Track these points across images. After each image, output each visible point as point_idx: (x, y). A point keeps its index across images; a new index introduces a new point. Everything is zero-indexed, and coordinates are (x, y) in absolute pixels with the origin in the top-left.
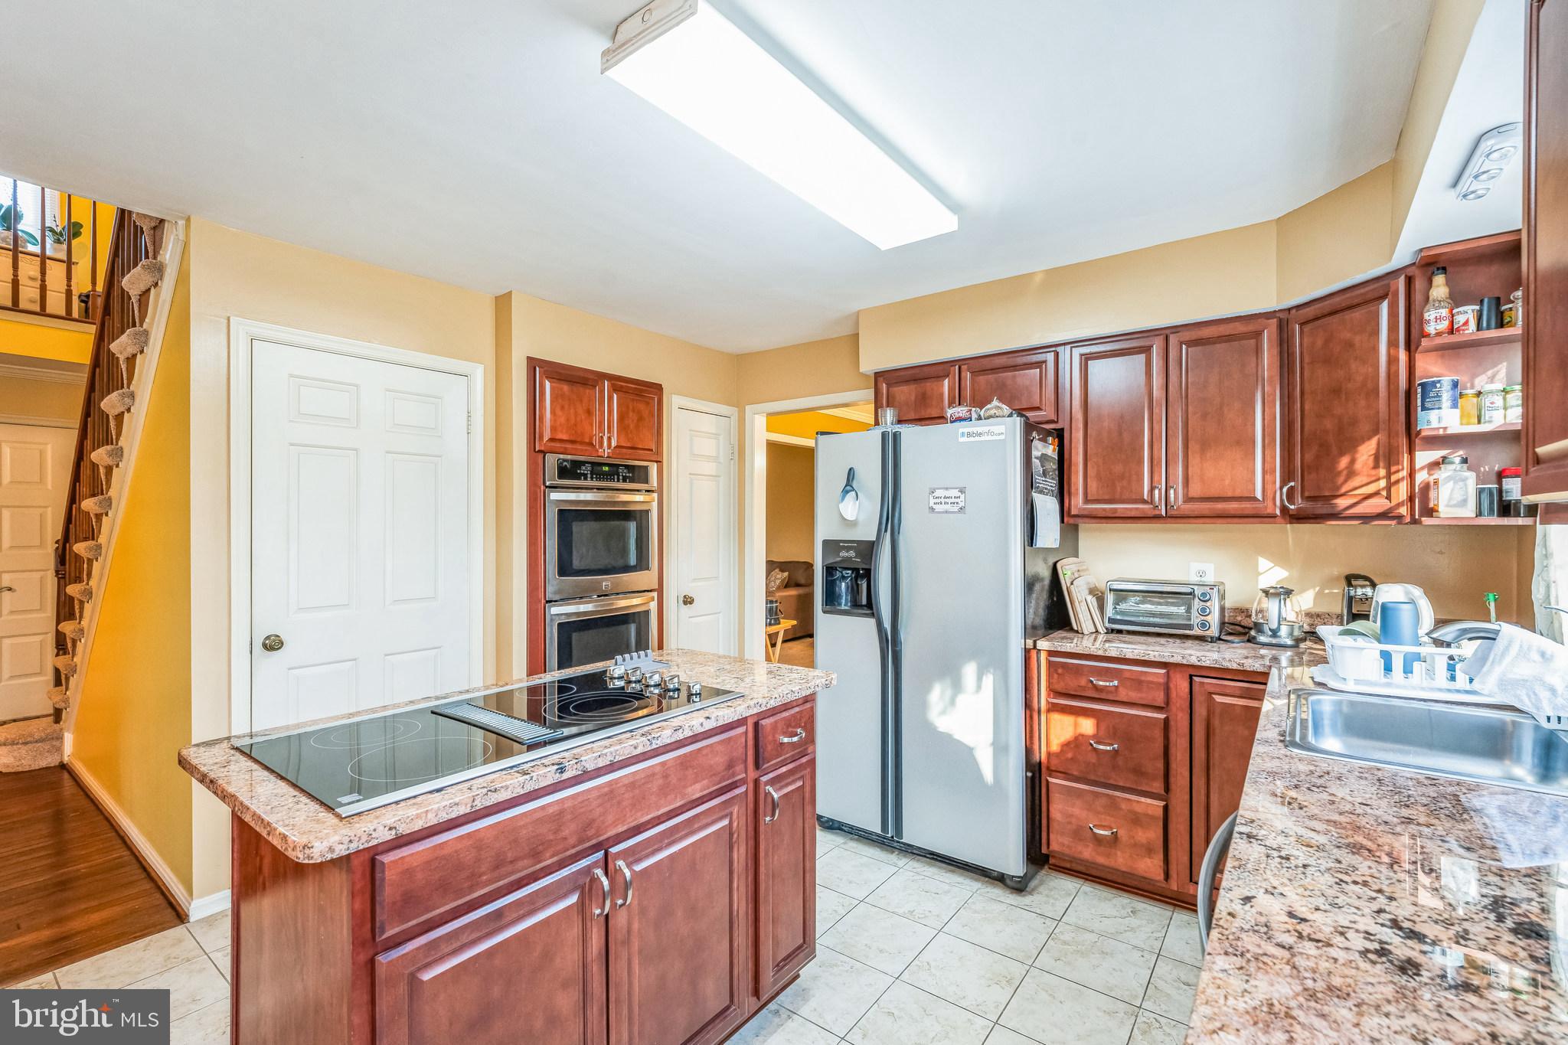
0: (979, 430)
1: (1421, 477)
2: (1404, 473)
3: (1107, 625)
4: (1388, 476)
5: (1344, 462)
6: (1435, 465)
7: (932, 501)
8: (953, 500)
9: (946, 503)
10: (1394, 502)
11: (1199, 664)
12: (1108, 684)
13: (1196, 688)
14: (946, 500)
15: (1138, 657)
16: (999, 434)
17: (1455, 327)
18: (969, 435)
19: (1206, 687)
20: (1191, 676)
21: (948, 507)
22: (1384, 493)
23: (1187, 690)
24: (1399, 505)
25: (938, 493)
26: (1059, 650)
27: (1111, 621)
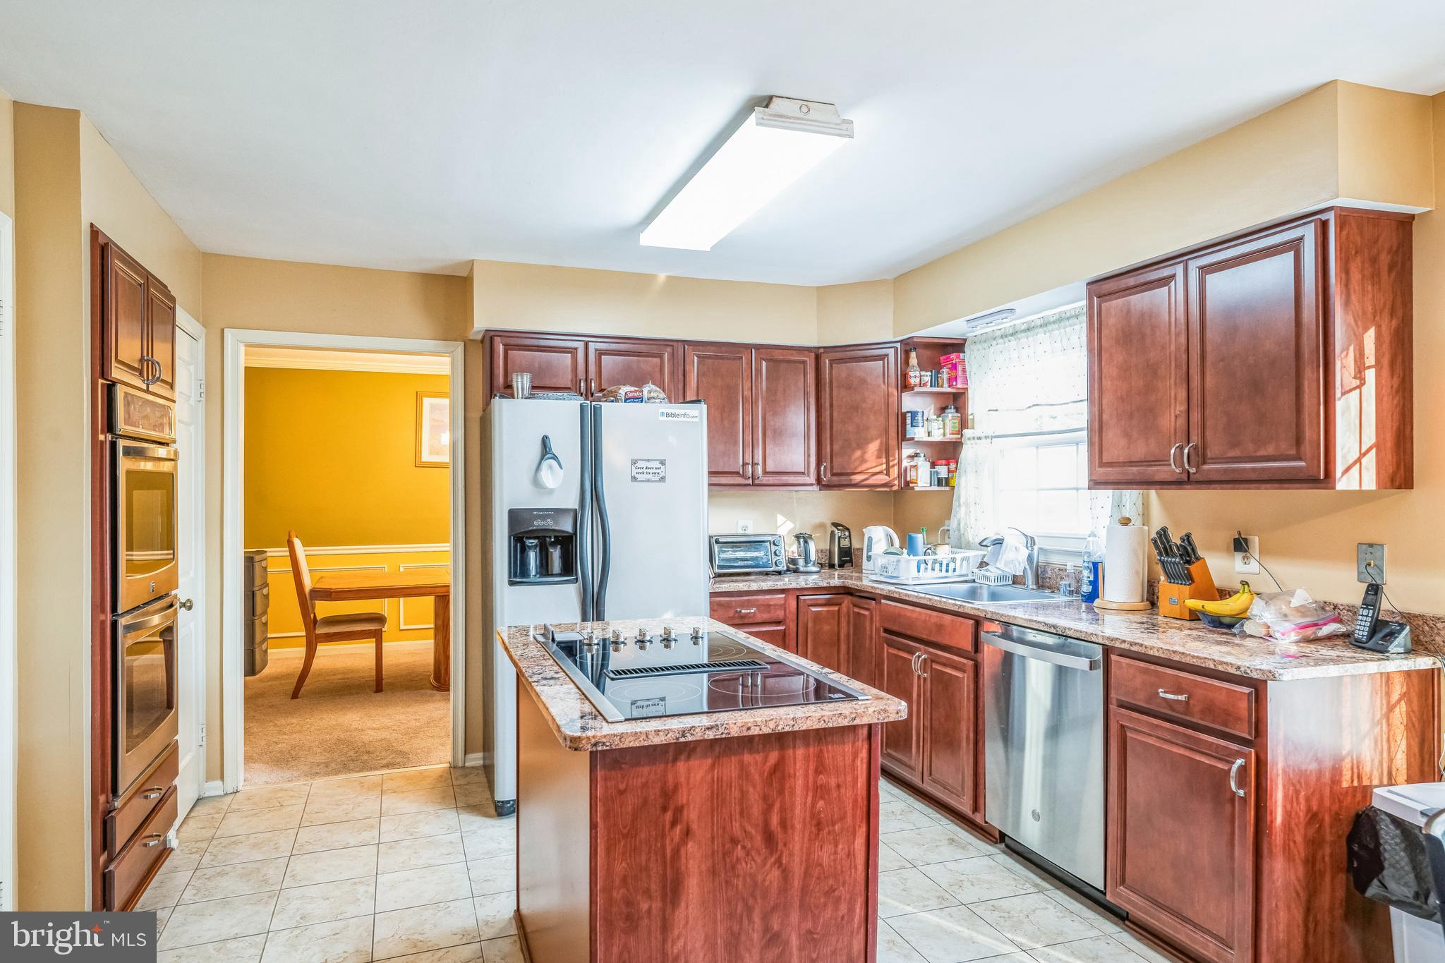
0: (678, 412)
1: (905, 463)
2: (896, 461)
3: (717, 571)
4: (888, 463)
5: (858, 453)
6: (912, 457)
7: (634, 471)
8: (654, 471)
9: (648, 473)
10: (891, 478)
11: (806, 586)
12: (749, 611)
13: (801, 604)
14: (649, 471)
15: (770, 588)
16: (694, 417)
17: (922, 383)
18: (669, 415)
19: (807, 601)
20: (798, 596)
21: (650, 476)
22: (885, 472)
23: (796, 606)
24: (894, 479)
25: (640, 464)
26: (717, 591)
27: (720, 567)
